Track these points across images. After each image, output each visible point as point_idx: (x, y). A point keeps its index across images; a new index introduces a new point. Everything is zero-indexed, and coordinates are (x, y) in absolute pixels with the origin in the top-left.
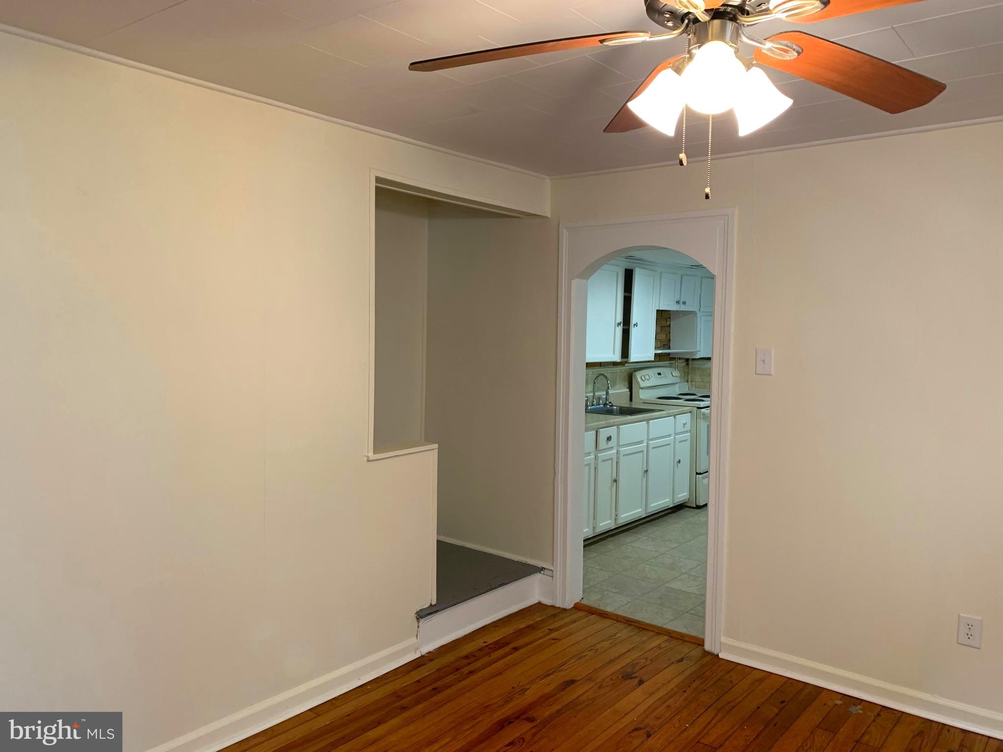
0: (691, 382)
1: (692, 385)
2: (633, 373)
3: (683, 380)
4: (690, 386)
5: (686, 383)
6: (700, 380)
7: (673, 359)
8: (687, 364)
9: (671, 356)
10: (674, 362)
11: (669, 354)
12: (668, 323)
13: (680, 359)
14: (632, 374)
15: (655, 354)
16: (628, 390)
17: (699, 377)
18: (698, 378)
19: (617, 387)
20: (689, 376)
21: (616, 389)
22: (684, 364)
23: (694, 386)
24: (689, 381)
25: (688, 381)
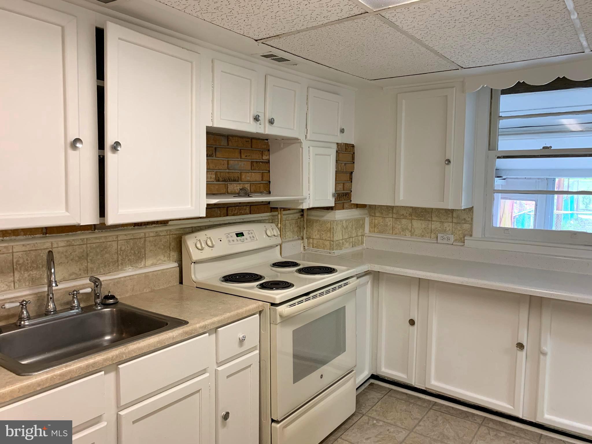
0: (308, 238)
1: (309, 244)
2: (183, 237)
3: (296, 237)
4: (306, 245)
5: (300, 242)
6: (318, 236)
7: (274, 209)
8: (302, 215)
9: (272, 206)
10: (276, 213)
11: (269, 203)
12: (265, 157)
13: (285, 209)
14: (181, 238)
15: (208, 205)
16: (176, 265)
17: (316, 232)
18: (316, 235)
19: (149, 262)
20: (305, 231)
21: (145, 267)
22: (298, 215)
23: (311, 245)
24: (305, 238)
25: (303, 239)
